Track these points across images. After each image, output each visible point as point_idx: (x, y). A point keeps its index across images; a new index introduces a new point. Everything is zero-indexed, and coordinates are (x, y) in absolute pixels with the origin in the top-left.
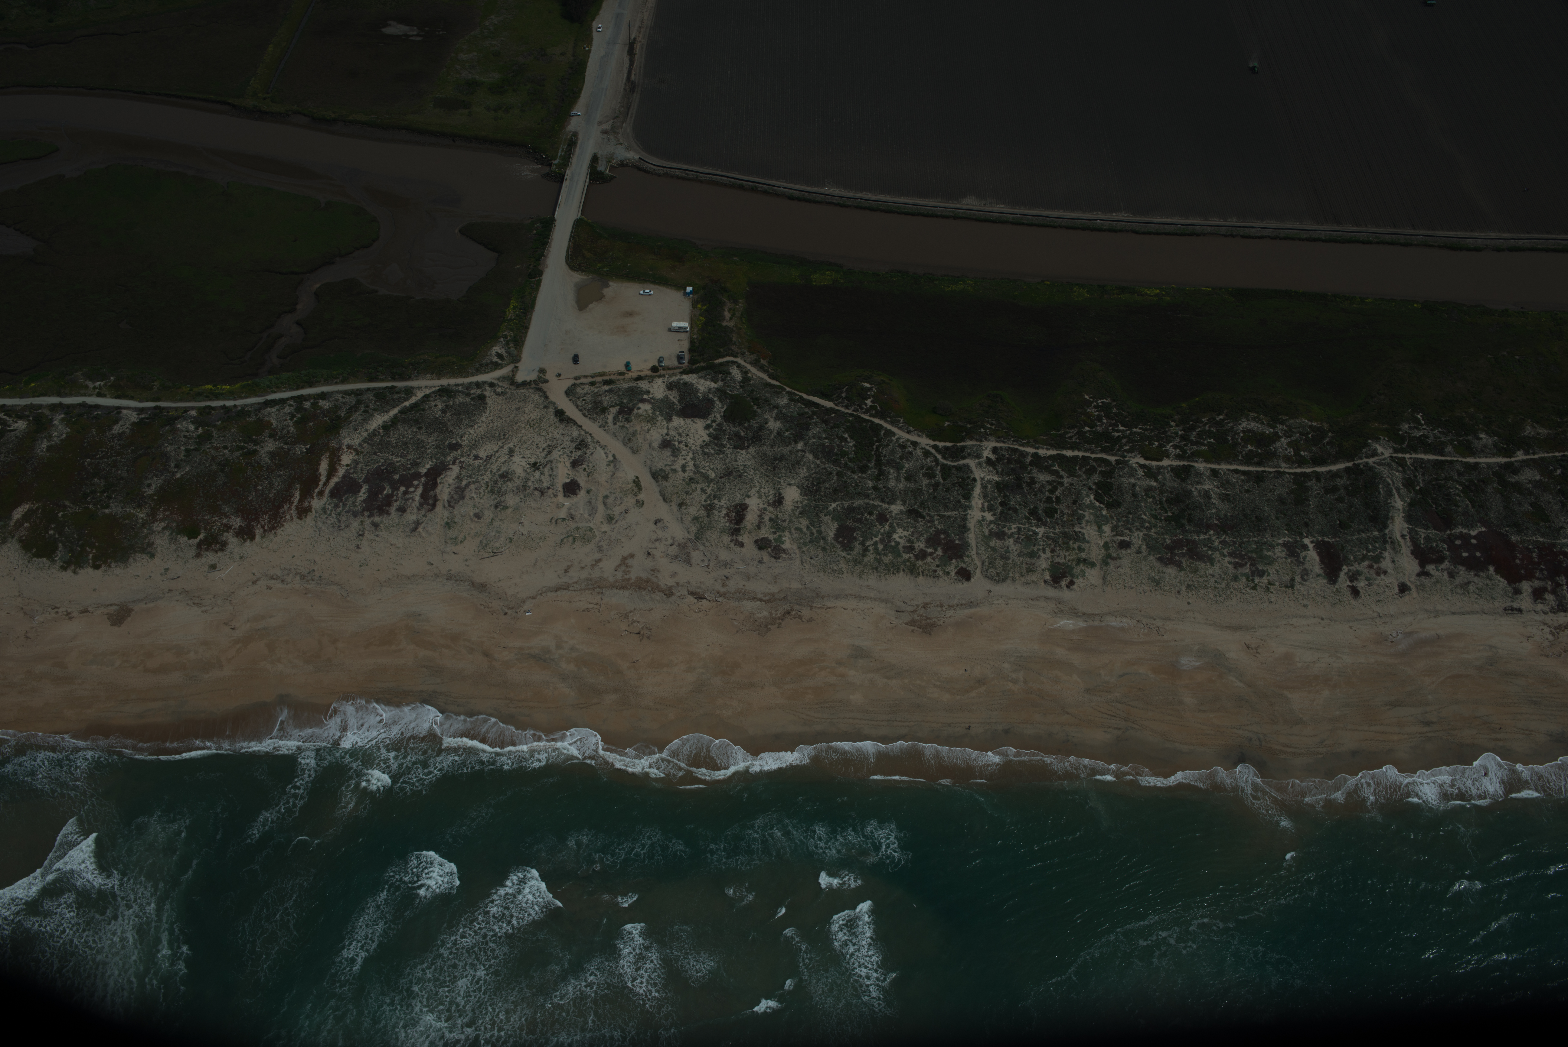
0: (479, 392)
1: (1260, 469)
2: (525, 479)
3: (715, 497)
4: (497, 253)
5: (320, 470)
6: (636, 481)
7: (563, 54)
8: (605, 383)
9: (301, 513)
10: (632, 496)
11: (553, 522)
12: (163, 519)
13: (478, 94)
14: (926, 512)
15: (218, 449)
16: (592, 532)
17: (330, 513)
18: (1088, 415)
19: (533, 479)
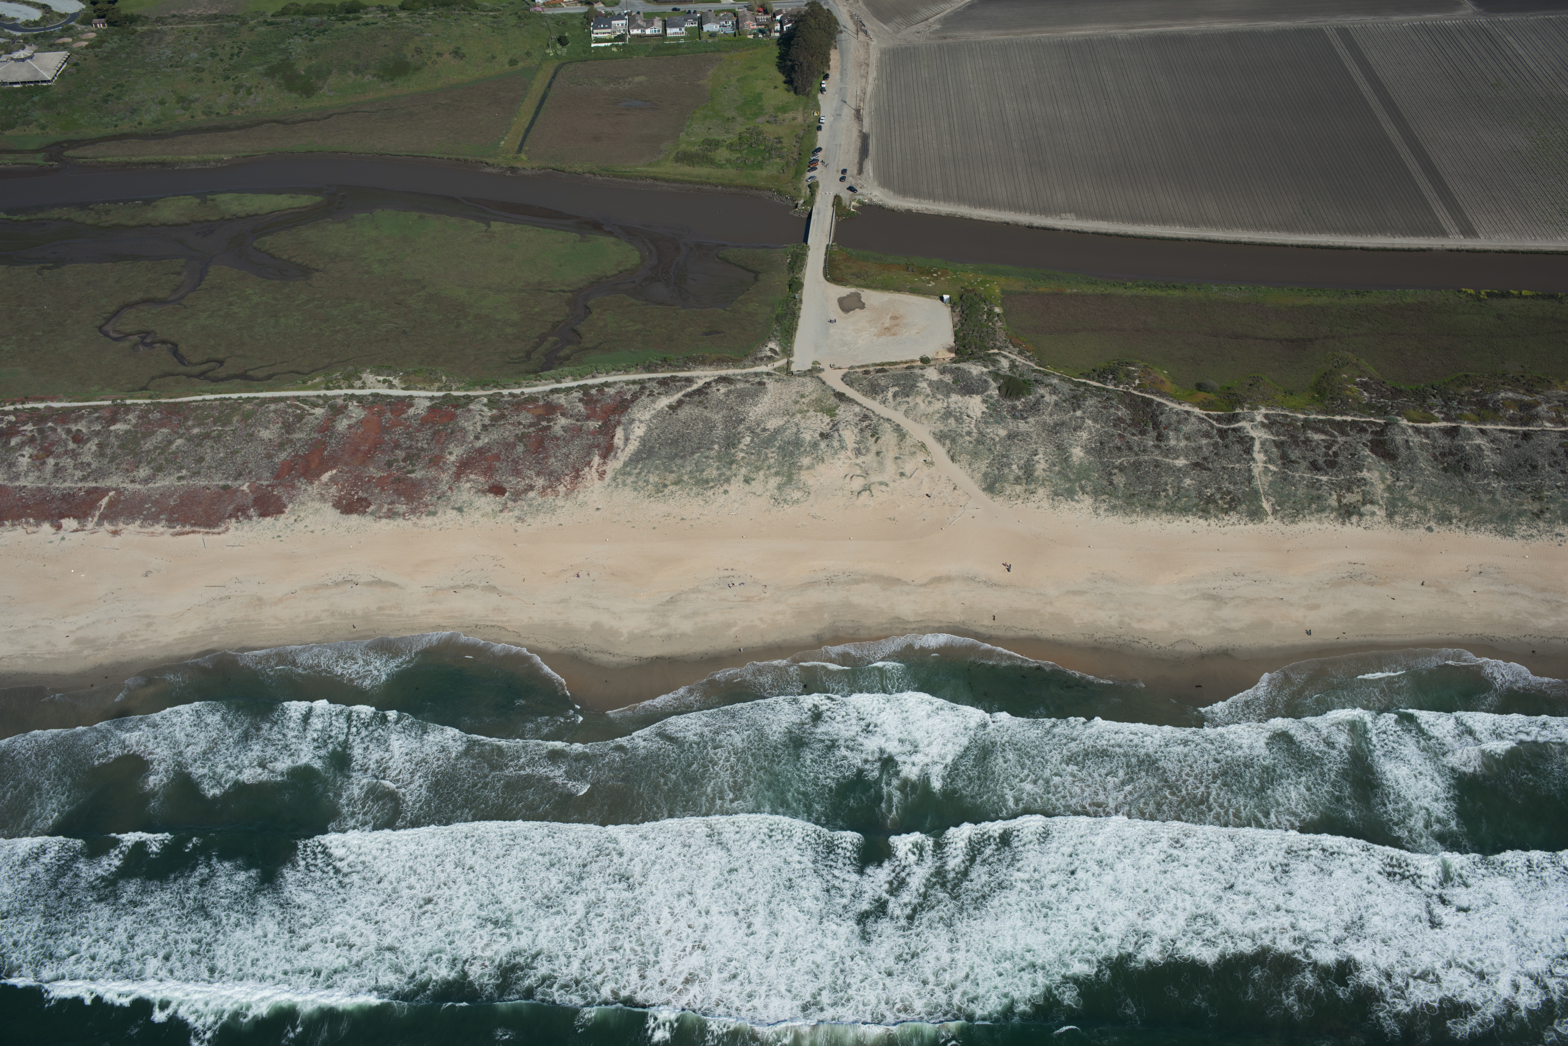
0: (758, 380)
1: (1527, 428)
2: (815, 445)
3: (1003, 456)
4: (756, 274)
5: (616, 440)
6: (923, 446)
7: (794, 119)
8: (878, 371)
9: (602, 475)
10: (921, 457)
11: (848, 478)
12: (468, 481)
13: (719, 151)
14: (1210, 466)
15: (513, 424)
16: (887, 485)
17: (630, 474)
18: (1350, 390)
19: (823, 445)
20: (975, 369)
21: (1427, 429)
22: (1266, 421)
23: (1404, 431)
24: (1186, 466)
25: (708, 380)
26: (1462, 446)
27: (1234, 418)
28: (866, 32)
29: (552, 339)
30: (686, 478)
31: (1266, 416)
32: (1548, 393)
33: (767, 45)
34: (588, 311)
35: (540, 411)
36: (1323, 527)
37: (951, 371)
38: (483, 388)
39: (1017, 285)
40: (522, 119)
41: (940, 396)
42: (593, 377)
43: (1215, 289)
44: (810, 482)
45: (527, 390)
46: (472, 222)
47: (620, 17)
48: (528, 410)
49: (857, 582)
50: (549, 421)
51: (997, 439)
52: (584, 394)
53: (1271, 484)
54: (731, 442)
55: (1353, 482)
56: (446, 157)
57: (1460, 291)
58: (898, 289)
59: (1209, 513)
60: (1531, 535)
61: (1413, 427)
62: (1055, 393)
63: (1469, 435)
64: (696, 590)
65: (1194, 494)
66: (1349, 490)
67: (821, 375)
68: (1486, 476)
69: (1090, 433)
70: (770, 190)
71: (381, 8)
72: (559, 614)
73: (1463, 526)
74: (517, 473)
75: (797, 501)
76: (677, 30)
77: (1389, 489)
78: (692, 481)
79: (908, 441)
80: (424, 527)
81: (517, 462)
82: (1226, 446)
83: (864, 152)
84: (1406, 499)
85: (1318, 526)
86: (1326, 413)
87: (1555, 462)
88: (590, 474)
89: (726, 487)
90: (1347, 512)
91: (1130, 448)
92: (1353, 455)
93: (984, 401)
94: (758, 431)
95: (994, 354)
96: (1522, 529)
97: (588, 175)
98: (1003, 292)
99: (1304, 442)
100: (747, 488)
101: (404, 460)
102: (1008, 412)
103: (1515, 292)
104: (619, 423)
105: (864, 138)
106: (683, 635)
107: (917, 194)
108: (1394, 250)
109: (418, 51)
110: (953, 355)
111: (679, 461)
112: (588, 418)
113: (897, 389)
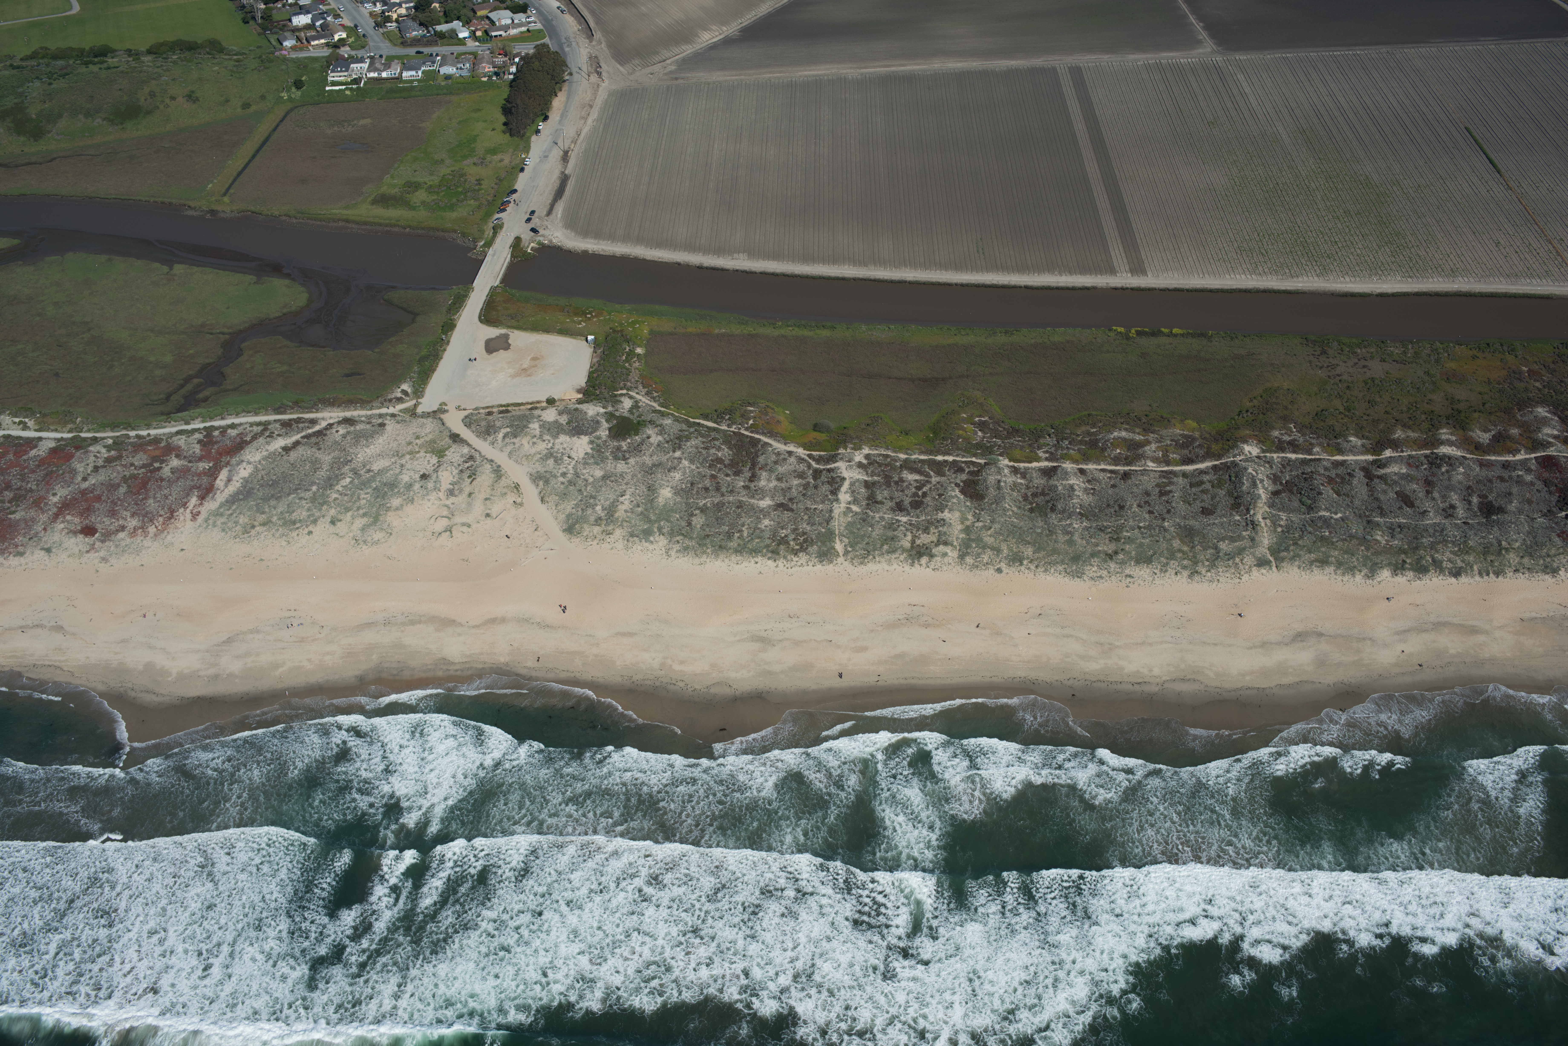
0: (380, 421)
2: (409, 486)
3: (591, 497)
4: (415, 315)
5: (218, 482)
6: (517, 487)
7: (501, 161)
8: (501, 412)
9: (195, 516)
10: (511, 498)
11: (433, 520)
12: (63, 522)
13: (417, 193)
14: (794, 507)
15: (125, 466)
16: (469, 526)
17: (222, 515)
18: (964, 429)
19: (417, 486)
20: (592, 410)
21: (1026, 469)
22: (865, 462)
23: (999, 471)
24: (770, 506)
25: (331, 421)
26: (1056, 486)
27: (833, 458)
28: (599, 74)
29: (196, 381)
30: (275, 519)
31: (867, 457)
32: (1164, 432)
33: (499, 88)
34: (240, 353)
35: (157, 453)
36: (891, 568)
37: (570, 412)
38: (112, 430)
39: (666, 325)
40: (236, 163)
41: (546, 437)
42: (223, 419)
43: (864, 328)
44: (395, 524)
45: (153, 432)
46: (157, 265)
47: (361, 60)
48: (145, 452)
49: (413, 623)
50: (162, 462)
51: (591, 480)
52: (205, 437)
53: (849, 524)
54: (330, 483)
55: (932, 523)
56: (152, 200)
57: (1110, 330)
58: (547, 330)
59: (778, 554)
60: (1101, 577)
61: (1012, 467)
62: (661, 434)
63: (1066, 474)
64: (257, 631)
65: (767, 534)
66: (926, 530)
67: (442, 416)
68: (1069, 517)
69: (684, 473)
70: (455, 231)
71: (129, 52)
72: (116, 653)
73: (1033, 567)
74: (113, 513)
75: (377, 543)
76: (413, 73)
77: (967, 530)
78: (280, 522)
79: (504, 482)
80: (9, 567)
81: (116, 504)
82: (816, 487)
83: (559, 193)
84: (982, 540)
85: (886, 567)
86: (930, 453)
87: (1146, 502)
88: (183, 515)
89: (311, 528)
90: (918, 553)
91: (718, 489)
92: (940, 495)
93: (591, 442)
94: (362, 472)
95: (622, 395)
96: (1092, 570)
97: (284, 218)
98: (651, 332)
99: (896, 483)
100: (332, 529)
101: (10, 502)
102: (612, 452)
103: (1165, 330)
104: (228, 463)
105: (564, 179)
106: (231, 675)
107: (598, 235)
108: (1057, 288)
109: (152, 95)
110: (580, 396)
111: (273, 502)
112: (200, 459)
113: (508, 430)
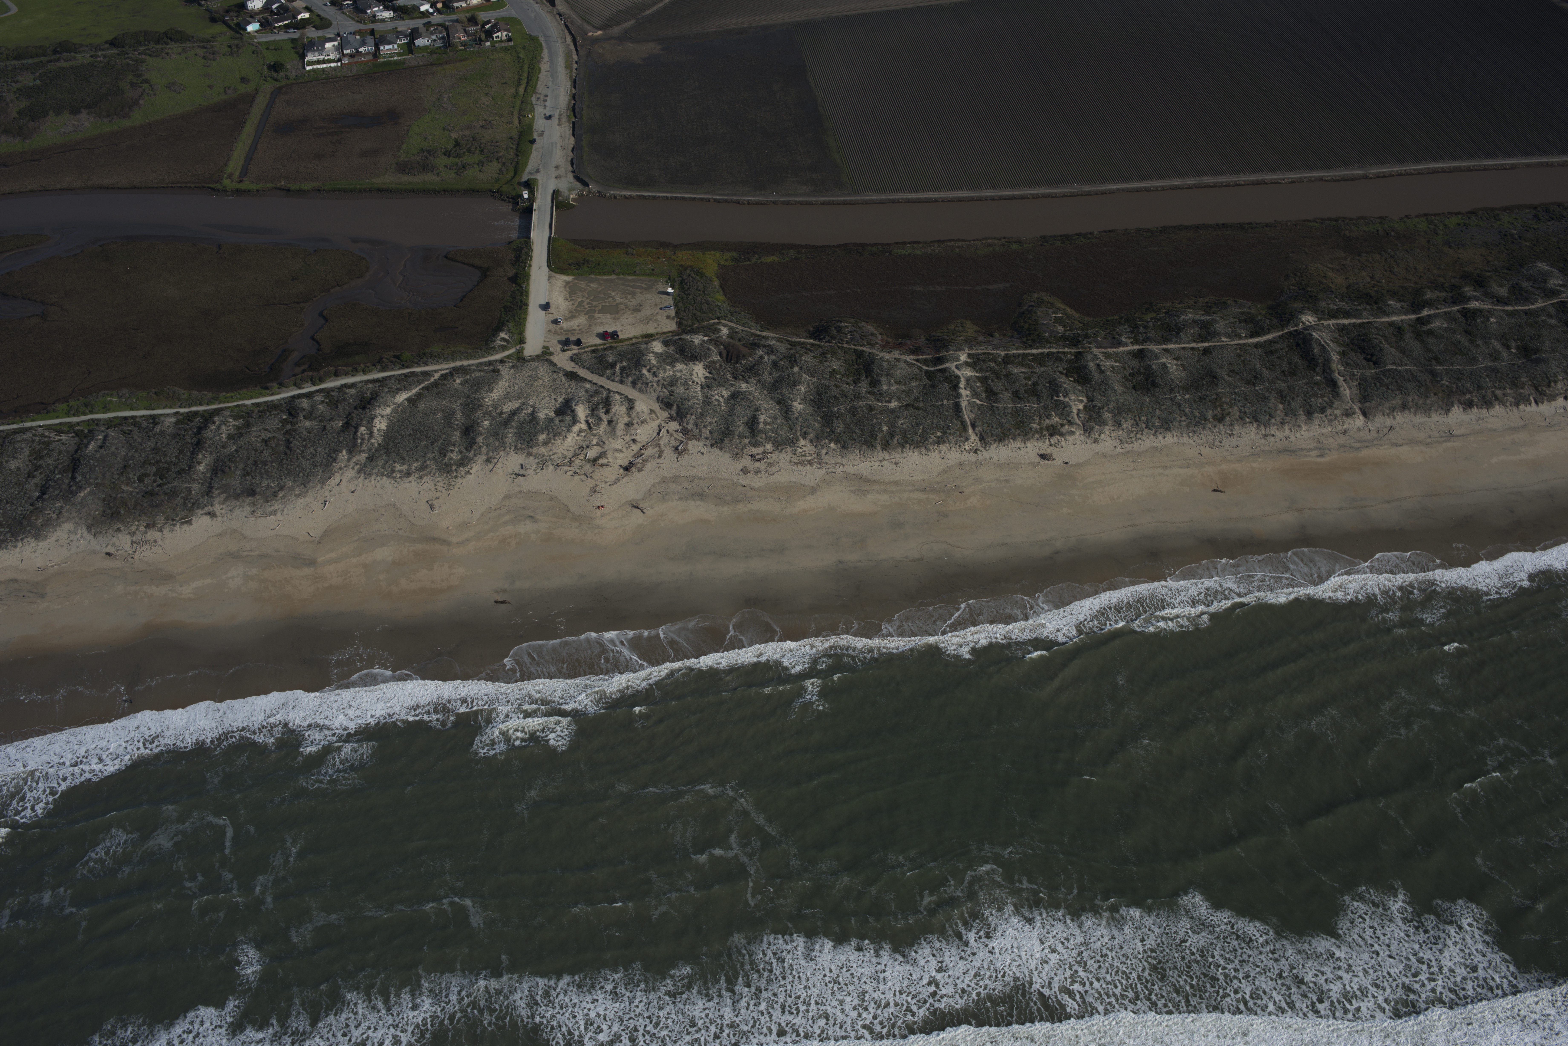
0: (491, 368)
1: (1207, 344)
2: (549, 422)
3: (728, 415)
4: (484, 270)
5: (360, 434)
7: (510, 122)
10: (652, 422)
11: (584, 449)
13: (436, 158)
14: (921, 405)
15: (259, 431)
17: (375, 464)
18: (1046, 325)
19: (557, 421)
20: (697, 339)
21: (1117, 354)
22: (969, 360)
23: (1095, 357)
24: (899, 407)
25: (443, 372)
26: (1149, 366)
27: (941, 360)
30: (429, 464)
32: (1224, 312)
35: (285, 416)
37: (675, 343)
38: (226, 401)
40: (244, 144)
41: (665, 366)
42: (333, 380)
44: (547, 455)
45: (270, 399)
47: (332, 39)
48: (271, 417)
50: (293, 424)
51: (722, 400)
52: (325, 397)
53: (977, 415)
55: (1052, 407)
59: (922, 446)
61: (1103, 353)
62: (773, 354)
63: (1155, 355)
66: (1049, 414)
67: (551, 358)
68: (1172, 390)
69: (808, 386)
70: (490, 191)
74: (267, 475)
76: (389, 47)
77: (1086, 409)
78: (435, 467)
79: (638, 409)
81: (266, 466)
82: (934, 386)
84: (1101, 417)
85: (1021, 447)
86: (1025, 348)
87: (1234, 372)
88: (338, 468)
89: (468, 468)
90: (1048, 433)
91: (846, 396)
92: (1050, 383)
93: (707, 367)
94: (496, 414)
95: (714, 324)
98: (719, 266)
99: (1006, 376)
100: (489, 466)
102: (730, 374)
104: (361, 419)
110: (677, 328)
111: (422, 450)
112: (331, 418)
113: (624, 363)
